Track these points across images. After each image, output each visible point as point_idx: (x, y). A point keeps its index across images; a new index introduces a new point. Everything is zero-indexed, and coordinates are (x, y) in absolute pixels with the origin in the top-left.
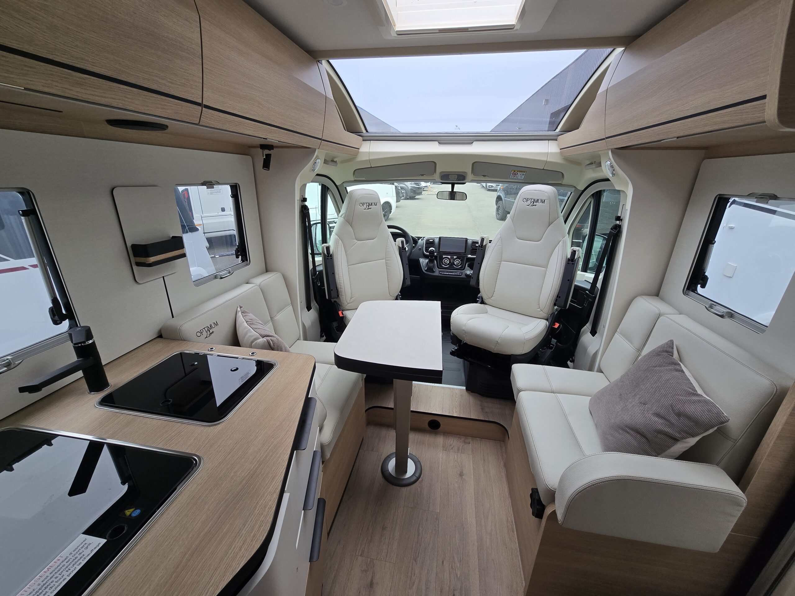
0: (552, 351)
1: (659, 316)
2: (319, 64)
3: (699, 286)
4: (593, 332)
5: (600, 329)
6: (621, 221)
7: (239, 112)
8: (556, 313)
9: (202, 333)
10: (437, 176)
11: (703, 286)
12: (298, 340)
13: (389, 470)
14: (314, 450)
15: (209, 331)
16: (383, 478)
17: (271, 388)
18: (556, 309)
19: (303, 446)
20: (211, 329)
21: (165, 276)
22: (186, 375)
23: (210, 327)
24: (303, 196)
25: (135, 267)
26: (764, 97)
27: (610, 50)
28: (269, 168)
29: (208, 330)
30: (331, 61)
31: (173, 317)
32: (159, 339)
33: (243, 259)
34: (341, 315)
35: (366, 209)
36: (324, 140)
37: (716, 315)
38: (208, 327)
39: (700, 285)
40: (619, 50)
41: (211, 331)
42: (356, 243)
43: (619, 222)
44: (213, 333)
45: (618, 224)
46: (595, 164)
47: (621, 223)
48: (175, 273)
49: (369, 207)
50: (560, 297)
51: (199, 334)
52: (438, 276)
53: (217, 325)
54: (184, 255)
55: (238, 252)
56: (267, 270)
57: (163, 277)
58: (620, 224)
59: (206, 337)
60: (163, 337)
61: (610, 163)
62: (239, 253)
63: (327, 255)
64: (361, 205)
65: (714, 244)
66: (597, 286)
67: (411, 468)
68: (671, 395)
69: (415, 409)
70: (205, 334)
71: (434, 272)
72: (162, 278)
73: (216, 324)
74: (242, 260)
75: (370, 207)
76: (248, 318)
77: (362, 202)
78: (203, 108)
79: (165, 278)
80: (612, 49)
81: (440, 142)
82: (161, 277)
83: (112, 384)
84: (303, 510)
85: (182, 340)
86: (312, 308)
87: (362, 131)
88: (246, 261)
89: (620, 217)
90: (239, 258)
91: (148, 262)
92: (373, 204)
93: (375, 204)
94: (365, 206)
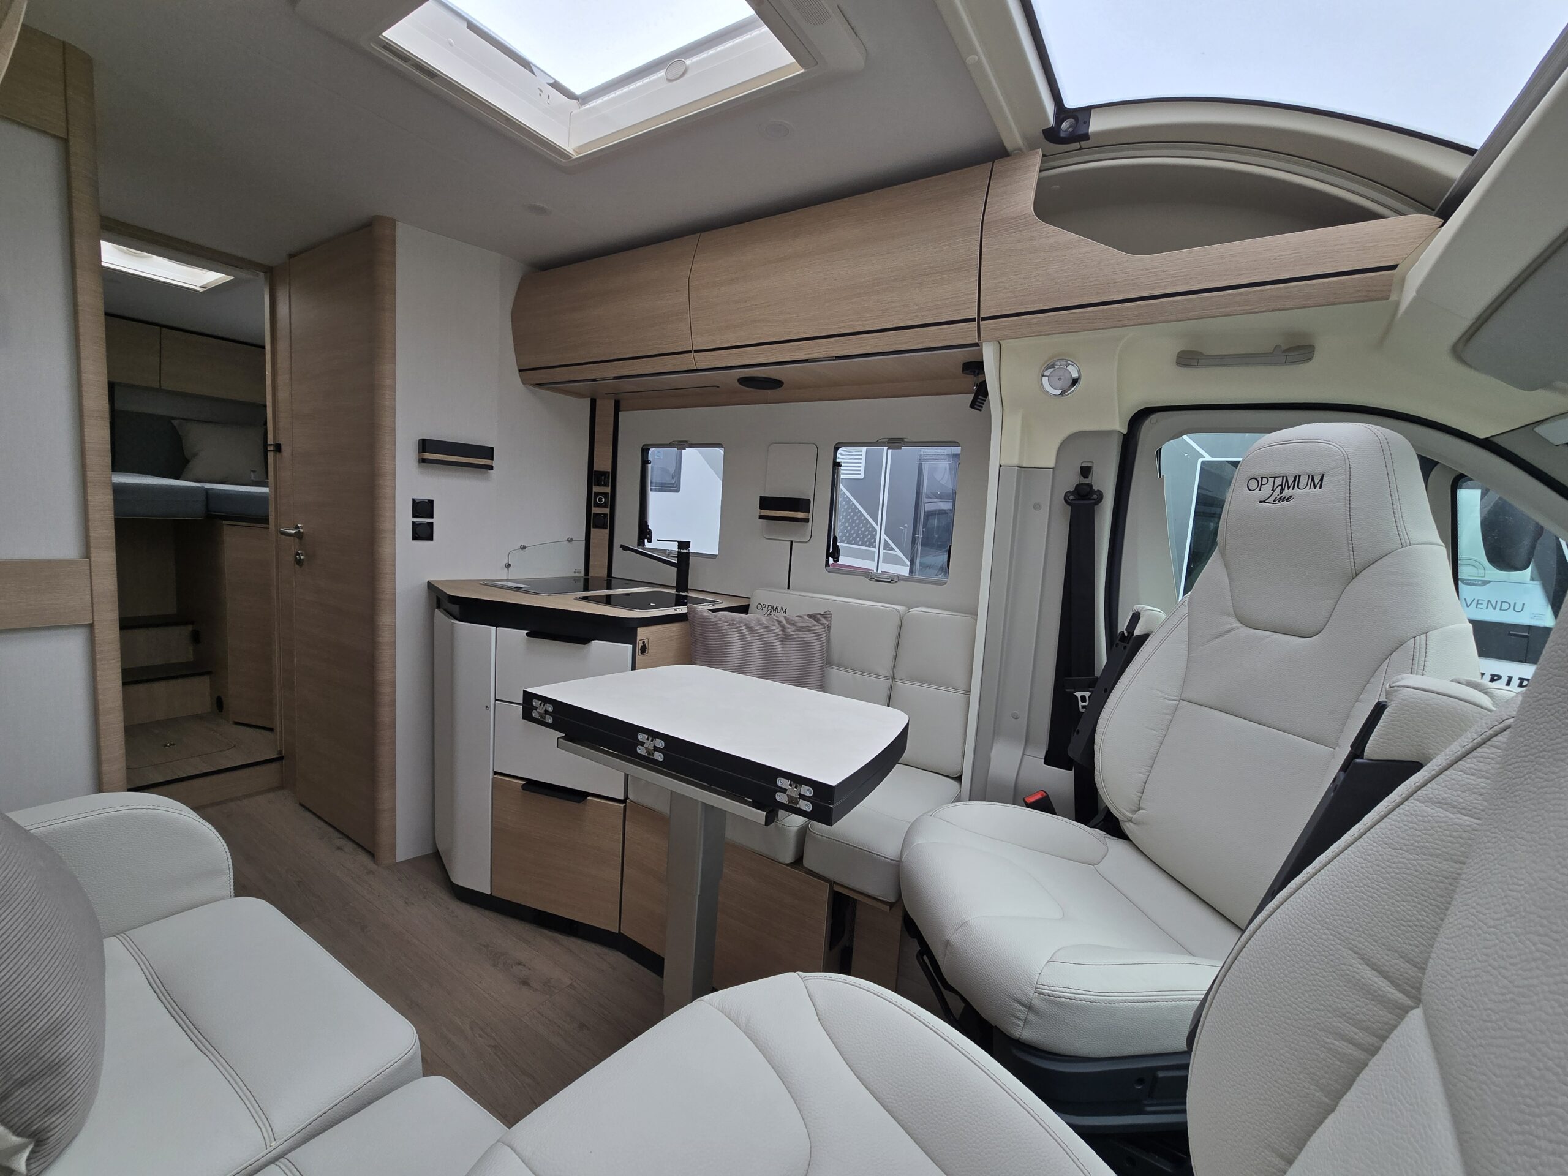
9: (763, 607)
15: (771, 611)
20: (774, 611)
21: (795, 542)
23: (774, 608)
29: (771, 609)
35: (1271, 500)
42: (1235, 629)
44: (774, 615)
48: (806, 542)
49: (1283, 495)
51: (759, 607)
57: (792, 542)
59: (764, 615)
64: (1253, 484)
70: (765, 610)
72: (790, 543)
73: (783, 611)
75: (1287, 492)
77: (1258, 472)
79: (793, 544)
82: (788, 541)
92: (1303, 481)
93: (1313, 480)
94: (1267, 489)
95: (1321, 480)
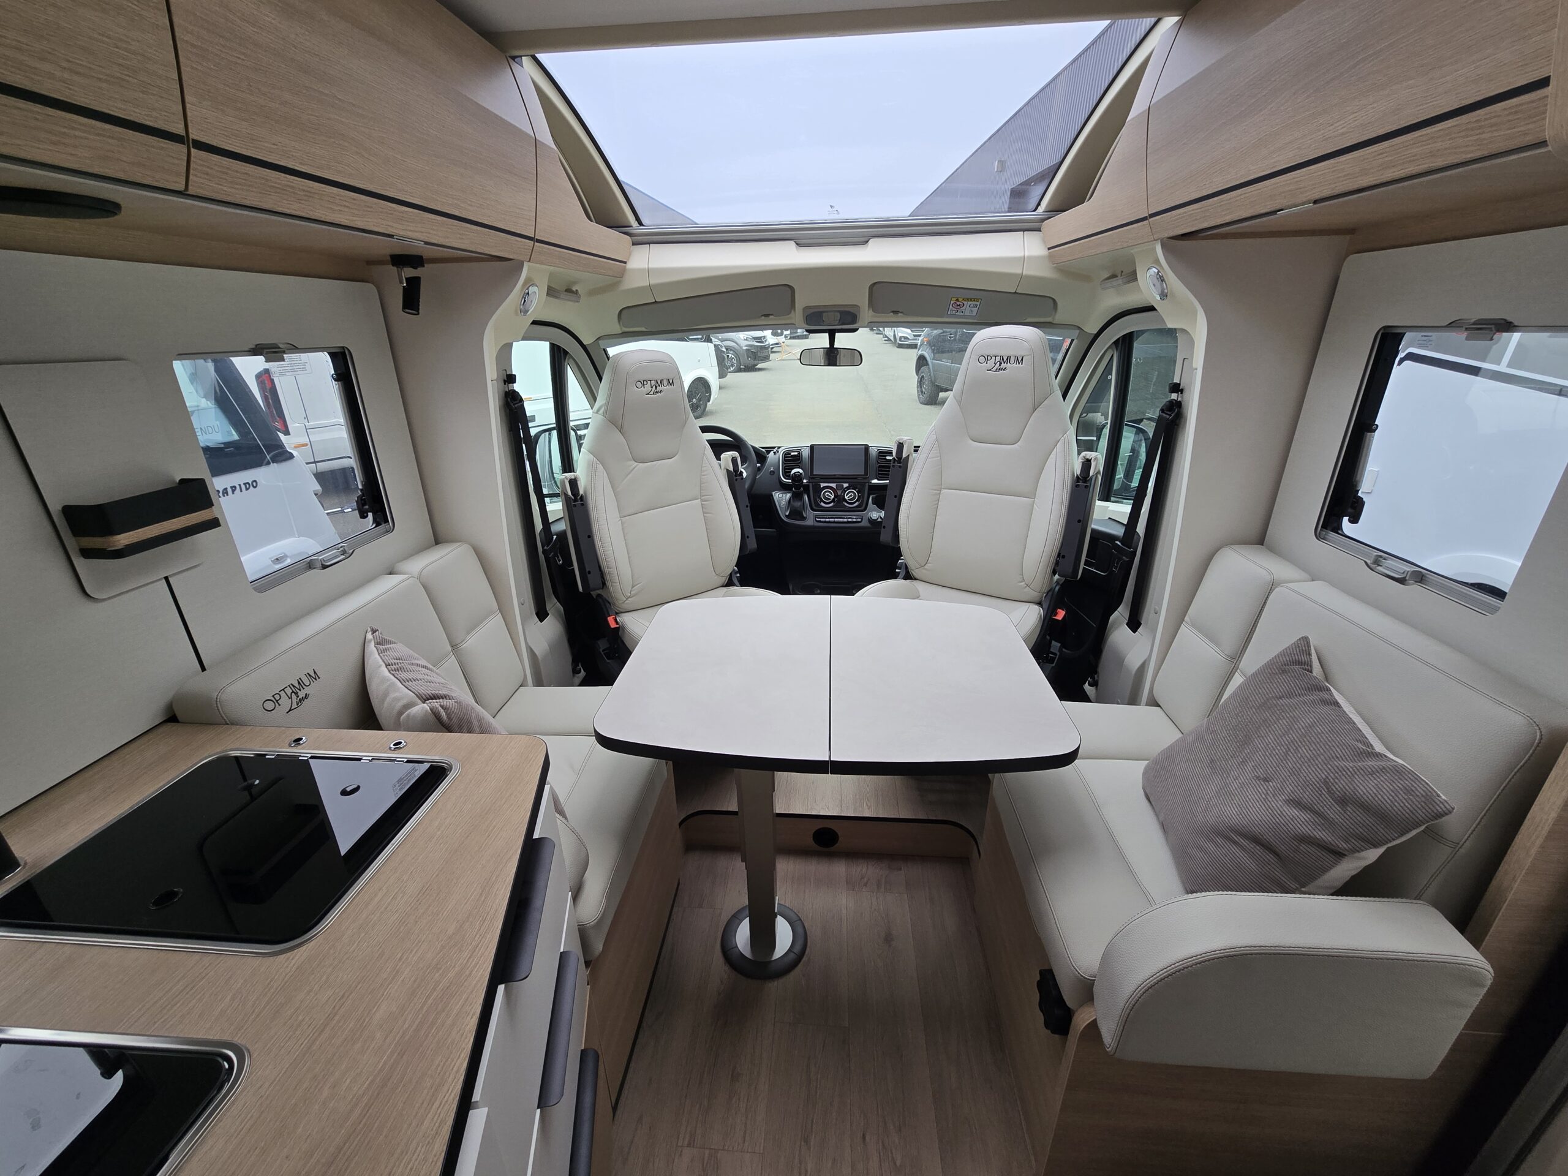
0: (1053, 667)
1: (1272, 586)
2: (515, 66)
3: (1346, 519)
4: (1134, 624)
5: (1147, 615)
6: (1182, 393)
7: (301, 163)
8: (1057, 588)
9: (277, 701)
10: (798, 316)
11: (1355, 520)
12: (521, 686)
13: (737, 947)
14: (562, 951)
15: (296, 694)
16: (725, 964)
17: (439, 833)
18: (1057, 582)
19: (522, 971)
20: (300, 690)
21: (170, 576)
22: (253, 798)
23: (297, 685)
24: (506, 370)
25: (80, 563)
26: (1544, 82)
27: (1149, 21)
28: (417, 310)
29: (293, 692)
30: (541, 57)
31: (203, 669)
32: (170, 725)
33: (378, 520)
34: (613, 625)
35: (652, 393)
36: (539, 241)
37: (1389, 578)
38: (294, 686)
39: (1348, 518)
40: (1170, 21)
41: (302, 694)
42: (636, 467)
43: (1177, 394)
44: (306, 696)
45: (1174, 400)
46: (1121, 276)
47: (1182, 397)
48: (198, 565)
49: (657, 390)
50: (1063, 557)
51: (269, 705)
52: (813, 527)
53: (316, 679)
54: (214, 523)
55: (364, 505)
56: (437, 540)
57: (166, 579)
58: (1179, 399)
59: (290, 710)
60: (180, 720)
61: (1156, 271)
62: (367, 507)
63: (573, 497)
64: (639, 384)
65: (1374, 431)
66: (1137, 530)
67: (784, 936)
68: (1322, 760)
69: (785, 810)
70: (285, 702)
71: (804, 519)
72: (164, 580)
73: (314, 676)
74: (375, 521)
75: (659, 389)
76: (390, 656)
77: (642, 378)
78: (193, 150)
79: (170, 579)
80: (1153, 20)
81: (799, 241)
82: (160, 580)
83: (28, 861)
84: (538, 1108)
85: (228, 724)
86: (548, 615)
87: (629, 222)
88: (385, 523)
89: (1179, 384)
90: (367, 516)
91: (111, 547)
92: (665, 382)
93: (669, 382)
94: (648, 387)
95: (673, 382)
